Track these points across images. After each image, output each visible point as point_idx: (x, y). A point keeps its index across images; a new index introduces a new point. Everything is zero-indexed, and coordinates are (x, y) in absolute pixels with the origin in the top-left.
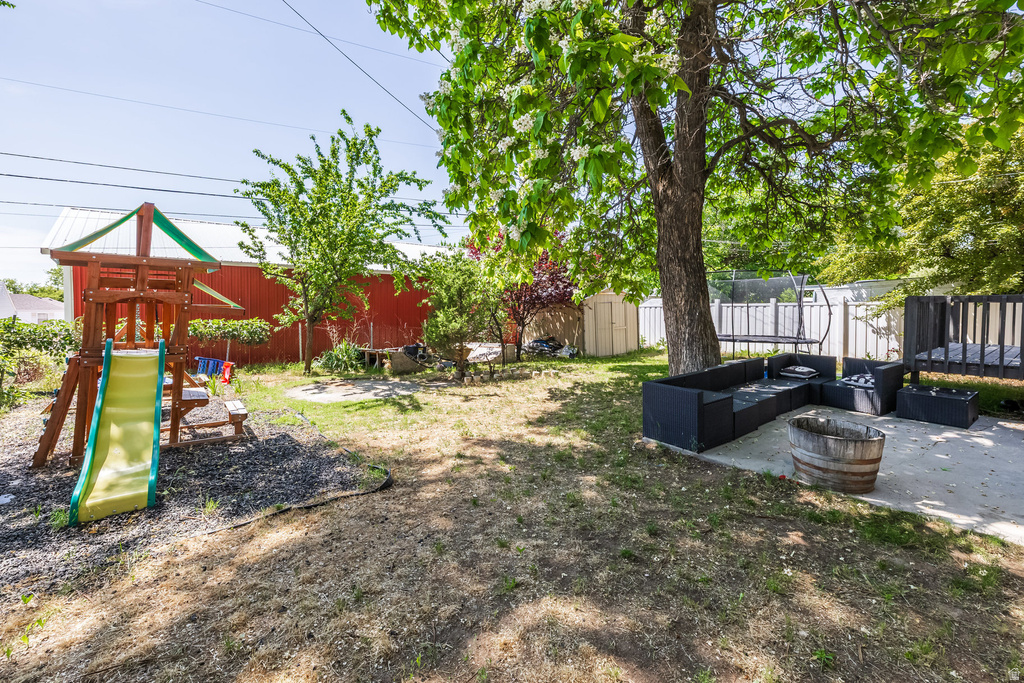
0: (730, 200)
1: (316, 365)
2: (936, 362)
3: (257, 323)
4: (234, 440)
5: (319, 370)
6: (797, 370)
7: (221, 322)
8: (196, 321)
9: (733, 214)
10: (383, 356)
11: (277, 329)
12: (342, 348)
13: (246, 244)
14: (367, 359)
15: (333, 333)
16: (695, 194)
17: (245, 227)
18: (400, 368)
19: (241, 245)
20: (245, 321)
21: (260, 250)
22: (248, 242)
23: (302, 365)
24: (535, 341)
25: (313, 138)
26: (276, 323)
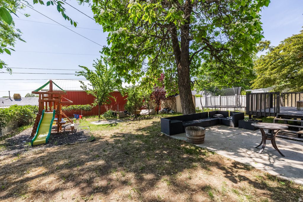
0: (211, 66)
1: (102, 116)
2: (254, 112)
3: (88, 105)
4: (71, 132)
5: (103, 117)
6: (217, 115)
7: (80, 105)
8: (74, 105)
9: (213, 70)
10: (117, 113)
11: (93, 107)
12: (108, 112)
13: (82, 86)
14: (114, 114)
15: (106, 107)
16: (186, 67)
17: (81, 82)
18: (121, 116)
19: (81, 87)
20: (86, 105)
21: (85, 88)
22: (83, 86)
23: (98, 116)
24: (164, 109)
25: (94, 61)
26: (92, 105)
